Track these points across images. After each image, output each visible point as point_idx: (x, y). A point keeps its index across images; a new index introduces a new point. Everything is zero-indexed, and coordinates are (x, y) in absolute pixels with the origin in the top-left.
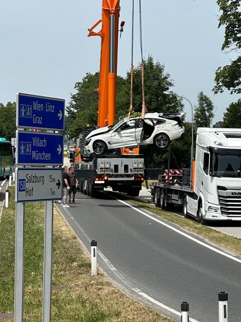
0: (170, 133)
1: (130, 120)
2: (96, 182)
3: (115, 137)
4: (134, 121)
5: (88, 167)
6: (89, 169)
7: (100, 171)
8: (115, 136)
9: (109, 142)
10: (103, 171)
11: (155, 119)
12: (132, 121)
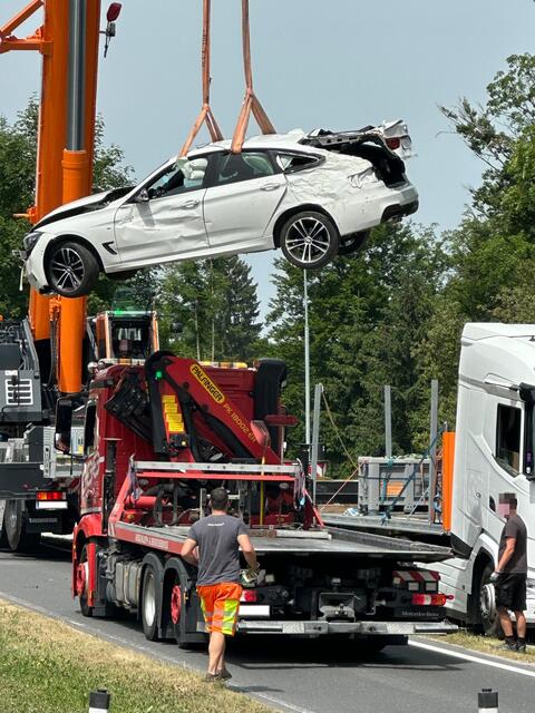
0: (339, 204)
1: (191, 159)
2: (42, 505)
3: (129, 225)
4: (203, 162)
5: (9, 454)
6: (10, 462)
7: (58, 469)
8: (130, 218)
9: (106, 245)
10: (66, 469)
11: (285, 153)
12: (197, 162)
